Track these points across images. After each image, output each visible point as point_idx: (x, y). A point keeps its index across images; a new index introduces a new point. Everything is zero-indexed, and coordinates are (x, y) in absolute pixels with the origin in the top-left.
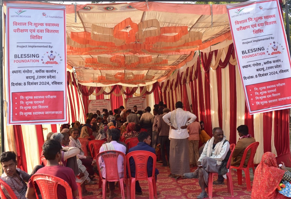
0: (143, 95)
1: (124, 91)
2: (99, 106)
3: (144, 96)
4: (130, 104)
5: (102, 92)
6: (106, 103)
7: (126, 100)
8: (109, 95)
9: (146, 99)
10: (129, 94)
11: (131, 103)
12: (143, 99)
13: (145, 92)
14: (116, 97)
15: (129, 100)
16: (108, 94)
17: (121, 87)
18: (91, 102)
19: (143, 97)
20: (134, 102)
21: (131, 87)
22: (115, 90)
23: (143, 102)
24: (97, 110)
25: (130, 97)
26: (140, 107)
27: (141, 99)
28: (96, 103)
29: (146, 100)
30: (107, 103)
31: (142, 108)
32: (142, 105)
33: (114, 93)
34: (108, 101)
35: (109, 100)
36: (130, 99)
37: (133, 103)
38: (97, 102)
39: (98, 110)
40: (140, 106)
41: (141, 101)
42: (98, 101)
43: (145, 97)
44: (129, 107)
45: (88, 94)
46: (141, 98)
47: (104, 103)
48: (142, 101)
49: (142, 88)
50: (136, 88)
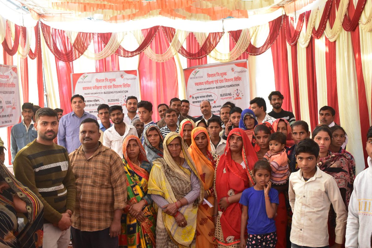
0: (240, 58)
1: (180, 46)
2: (105, 93)
3: (243, 60)
4: (197, 84)
5: (114, 48)
6: (126, 82)
7: (187, 72)
8: (137, 58)
9: (247, 70)
10: (195, 54)
11: (201, 84)
12: (239, 69)
13: (246, 48)
14: (157, 64)
15: (196, 73)
16: (133, 54)
17: (170, 32)
18: (80, 80)
19: (238, 65)
20: (210, 79)
21: (202, 34)
22: (154, 42)
23: (238, 79)
24: (98, 103)
25: (199, 64)
26: (230, 94)
27: (233, 70)
28: (94, 83)
29: (247, 73)
30: (129, 82)
31: (235, 96)
32: (236, 88)
33: (149, 51)
34: (132, 76)
35: (136, 75)
36: (197, 70)
37: (208, 82)
38: (98, 81)
39: (101, 102)
40: (228, 92)
41: (231, 75)
42: (102, 76)
43: (244, 65)
44: (195, 96)
45: (72, 54)
46: (234, 66)
47: (120, 81)
48: (236, 75)
49: (235, 35)
50: (217, 36)
